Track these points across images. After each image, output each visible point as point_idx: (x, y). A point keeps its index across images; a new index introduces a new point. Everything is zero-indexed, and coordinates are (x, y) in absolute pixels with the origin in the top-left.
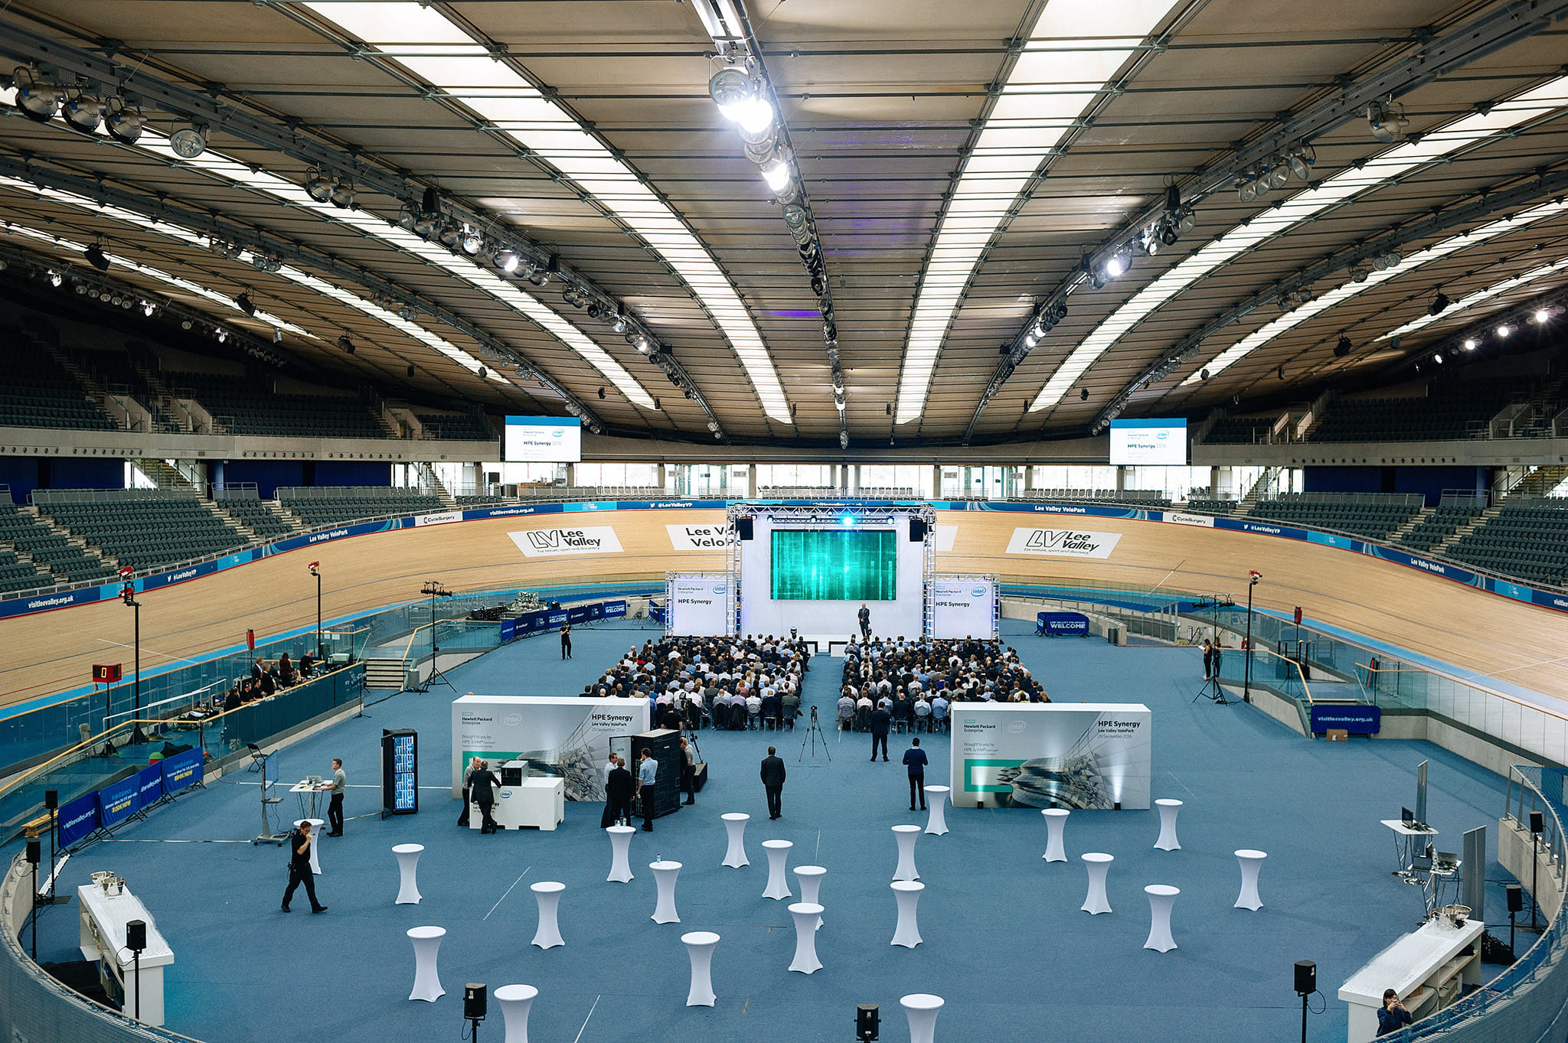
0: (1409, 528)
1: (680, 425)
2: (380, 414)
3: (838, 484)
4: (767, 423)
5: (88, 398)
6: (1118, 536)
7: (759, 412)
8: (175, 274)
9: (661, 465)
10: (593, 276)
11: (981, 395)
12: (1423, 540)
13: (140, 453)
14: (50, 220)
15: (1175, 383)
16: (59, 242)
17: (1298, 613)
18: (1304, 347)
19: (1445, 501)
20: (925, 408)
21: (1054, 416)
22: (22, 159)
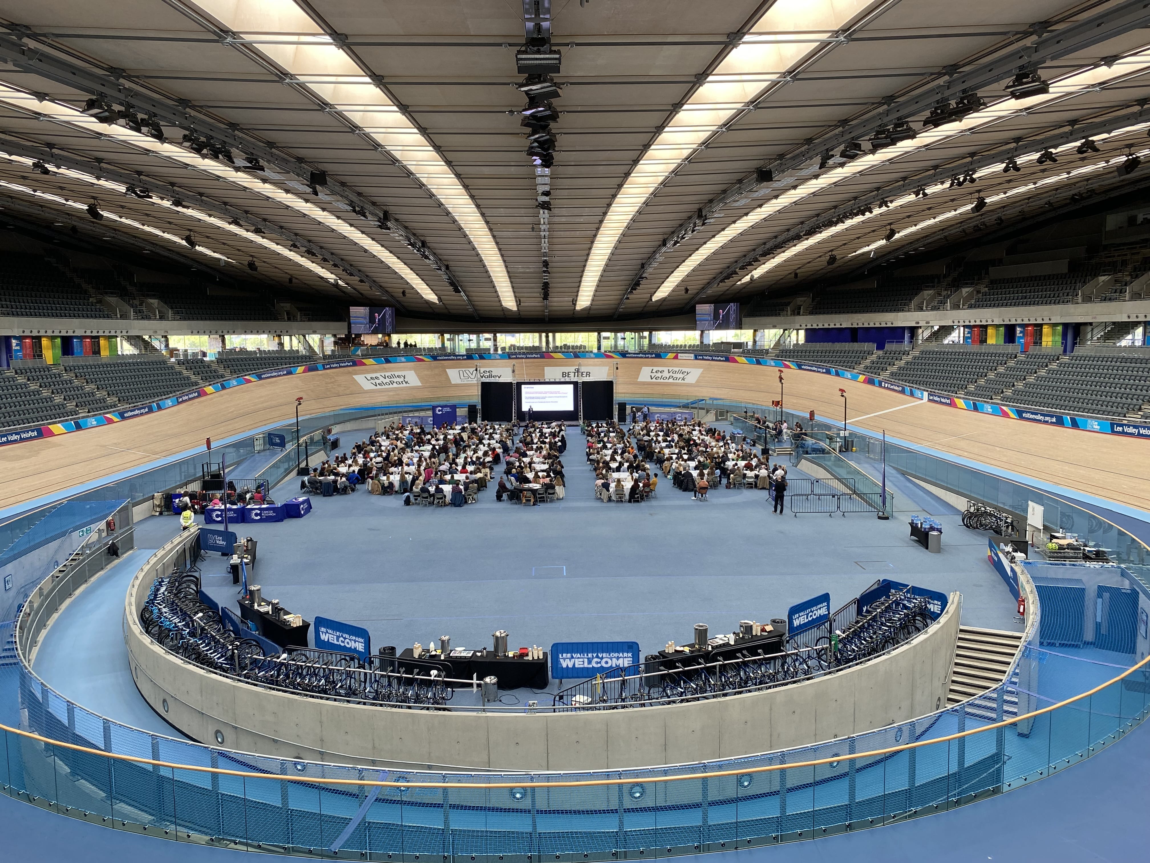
0: (868, 362)
1: (451, 311)
2: (274, 306)
3: (544, 344)
4: (503, 310)
5: (91, 300)
6: (702, 370)
7: (498, 304)
8: (143, 222)
9: (442, 335)
10: (407, 224)
11: (624, 292)
12: (876, 368)
13: (127, 332)
14: (62, 188)
15: (734, 283)
16: (68, 203)
17: (812, 414)
18: (809, 261)
19: (888, 346)
20: (593, 300)
21: (665, 303)
22: (48, 149)
